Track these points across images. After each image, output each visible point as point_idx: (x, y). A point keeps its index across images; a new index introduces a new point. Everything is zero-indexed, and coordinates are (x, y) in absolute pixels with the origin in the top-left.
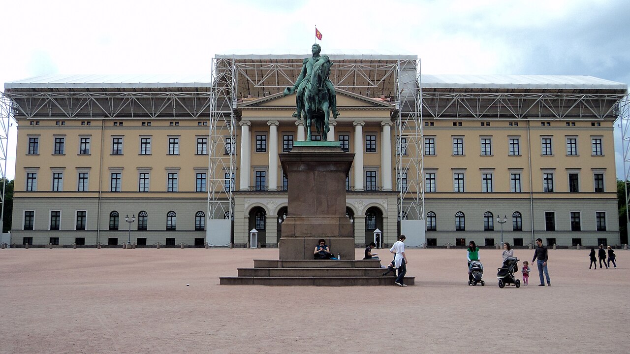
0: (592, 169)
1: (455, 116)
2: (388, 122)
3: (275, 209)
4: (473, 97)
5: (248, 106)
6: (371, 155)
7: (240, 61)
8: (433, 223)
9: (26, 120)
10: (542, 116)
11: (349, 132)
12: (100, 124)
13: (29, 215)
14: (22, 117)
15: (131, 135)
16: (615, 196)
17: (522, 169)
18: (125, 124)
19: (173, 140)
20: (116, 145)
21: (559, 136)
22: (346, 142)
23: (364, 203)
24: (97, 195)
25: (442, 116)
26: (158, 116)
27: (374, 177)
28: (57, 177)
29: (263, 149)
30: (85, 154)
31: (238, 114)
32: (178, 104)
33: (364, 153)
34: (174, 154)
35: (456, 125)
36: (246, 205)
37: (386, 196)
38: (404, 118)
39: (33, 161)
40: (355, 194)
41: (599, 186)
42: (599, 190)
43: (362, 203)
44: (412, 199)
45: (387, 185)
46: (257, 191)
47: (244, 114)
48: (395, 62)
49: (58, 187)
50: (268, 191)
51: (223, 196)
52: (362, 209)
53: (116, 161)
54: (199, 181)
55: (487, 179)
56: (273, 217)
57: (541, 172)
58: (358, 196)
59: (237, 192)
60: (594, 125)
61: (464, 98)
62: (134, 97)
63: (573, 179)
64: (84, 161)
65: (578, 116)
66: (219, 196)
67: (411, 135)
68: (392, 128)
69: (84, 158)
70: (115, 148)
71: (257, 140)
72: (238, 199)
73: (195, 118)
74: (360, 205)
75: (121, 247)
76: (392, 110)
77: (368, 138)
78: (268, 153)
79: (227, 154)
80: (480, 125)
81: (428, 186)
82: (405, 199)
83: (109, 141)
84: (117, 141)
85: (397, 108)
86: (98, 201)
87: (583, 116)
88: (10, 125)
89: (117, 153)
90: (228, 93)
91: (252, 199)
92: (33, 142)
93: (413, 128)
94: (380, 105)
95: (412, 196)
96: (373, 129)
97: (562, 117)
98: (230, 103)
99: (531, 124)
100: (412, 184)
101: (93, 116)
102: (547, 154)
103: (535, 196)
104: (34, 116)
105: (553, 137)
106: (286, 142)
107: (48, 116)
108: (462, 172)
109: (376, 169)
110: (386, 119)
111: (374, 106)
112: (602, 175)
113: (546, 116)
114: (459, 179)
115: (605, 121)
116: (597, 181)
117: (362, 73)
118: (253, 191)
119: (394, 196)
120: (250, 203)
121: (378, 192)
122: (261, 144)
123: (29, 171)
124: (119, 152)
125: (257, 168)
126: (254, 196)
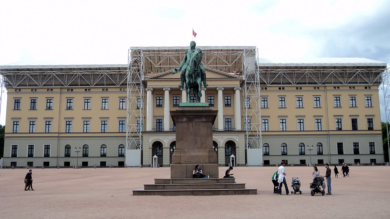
0: (366, 115)
1: (280, 84)
3: (169, 143)
4: (291, 72)
5: (151, 78)
6: (228, 108)
7: (146, 51)
8: (267, 151)
9: (13, 88)
10: (334, 83)
11: (214, 94)
12: (59, 90)
13: (15, 148)
14: (10, 87)
15: (78, 97)
16: (381, 132)
17: (322, 116)
18: (74, 90)
19: (105, 100)
20: (69, 104)
21: (345, 95)
22: (212, 100)
23: (224, 139)
24: (57, 135)
25: (272, 84)
26: (95, 85)
27: (230, 122)
28: (32, 124)
29: (160, 105)
30: (49, 109)
31: (145, 83)
32: (107, 78)
33: (223, 107)
34: (105, 109)
35: (281, 89)
36: (150, 141)
37: (238, 134)
38: (248, 85)
39: (17, 114)
40: (218, 133)
41: (370, 126)
42: (370, 129)
44: (254, 135)
45: (238, 127)
46: (157, 131)
47: (149, 84)
48: (242, 50)
49: (32, 130)
50: (164, 132)
51: (135, 135)
52: (222, 142)
53: (69, 114)
54: (121, 125)
55: (300, 123)
56: (167, 148)
57: (334, 118)
58: (220, 134)
59: (145, 132)
60: (367, 88)
61: (286, 72)
62: (80, 74)
63: (354, 122)
64: (49, 114)
65: (357, 83)
66: (133, 135)
67: (253, 96)
68: (241, 91)
69: (49, 112)
70: (68, 106)
71: (157, 100)
72: (145, 137)
73: (118, 86)
74: (221, 140)
75: (72, 167)
76: (241, 81)
77: (226, 98)
78: (164, 108)
79: (138, 108)
80: (295, 89)
81: (264, 127)
82: (250, 135)
83: (65, 101)
84: (69, 101)
85: (244, 79)
86: (57, 138)
87: (360, 83)
88: (3, 91)
89: (69, 108)
90: (139, 71)
91: (154, 137)
92: (17, 102)
93: (254, 91)
94: (233, 78)
95: (254, 133)
96: (229, 92)
97: (346, 83)
98: (140, 77)
99: (327, 88)
100: (254, 126)
101: (54, 86)
102: (337, 107)
103: (330, 133)
104: (18, 86)
105: (341, 96)
106: (175, 101)
107: (26, 86)
108: (285, 118)
109: (231, 117)
110: (237, 86)
111: (229, 78)
112: (372, 119)
113: (337, 83)
114: (283, 123)
115: (373, 86)
116: (369, 123)
117: (222, 57)
118: (155, 132)
119: (243, 134)
120: (153, 139)
121: (233, 131)
122: (159, 102)
123: (14, 120)
124: (71, 108)
125: (157, 117)
126: (155, 135)
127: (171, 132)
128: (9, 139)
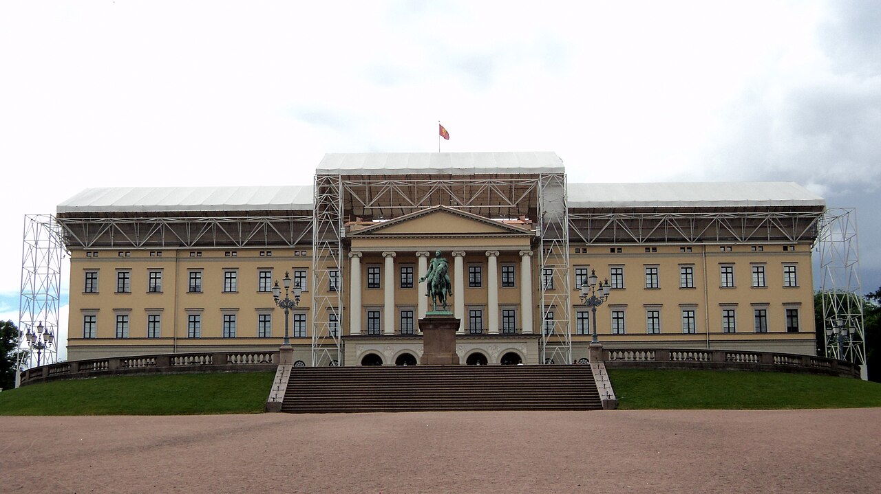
0: (784, 304)
1: (612, 241)
2: (527, 252)
3: (393, 358)
4: (633, 218)
5: (359, 234)
6: (509, 290)
7: (349, 177)
9: (82, 250)
10: (721, 239)
11: (482, 263)
12: (174, 254)
14: (77, 247)
15: (212, 268)
16: (813, 337)
17: (696, 305)
20: (193, 281)
21: (743, 265)
22: (478, 275)
23: (499, 349)
24: (171, 342)
25: (597, 241)
26: (246, 245)
28: (122, 320)
29: (376, 284)
30: (155, 291)
31: (347, 243)
33: (499, 288)
34: (265, 291)
35: (614, 252)
36: (358, 353)
37: (525, 341)
38: (546, 244)
39: (90, 301)
40: (488, 338)
41: (792, 325)
42: (793, 329)
43: (496, 348)
44: (558, 343)
45: (527, 327)
46: (370, 336)
47: (354, 244)
48: (537, 176)
49: (122, 333)
50: (383, 336)
51: (329, 342)
52: (496, 355)
53: (194, 301)
55: (653, 318)
58: (491, 341)
59: (347, 337)
60: (787, 250)
64: (155, 301)
65: (766, 239)
66: (323, 342)
67: (557, 267)
68: (534, 258)
69: (154, 297)
70: (193, 284)
71: (369, 274)
72: (349, 346)
73: (291, 247)
74: (494, 352)
76: (532, 238)
77: (505, 270)
78: (383, 289)
79: (332, 289)
81: (580, 327)
82: (548, 343)
83: (185, 276)
84: (194, 274)
85: (538, 234)
86: (173, 349)
87: (772, 239)
88: (62, 257)
89: (195, 290)
90: (334, 216)
91: (364, 345)
92: (91, 276)
93: (559, 256)
94: (518, 232)
95: (560, 339)
96: (509, 260)
97: (745, 240)
98: (337, 231)
99: (708, 250)
100: (557, 325)
101: (165, 245)
102: (727, 286)
103: (712, 338)
104: (93, 246)
105: (735, 265)
106: (404, 276)
107: (110, 245)
108: (621, 309)
109: (514, 307)
110: (526, 248)
111: (510, 233)
112: (797, 310)
113: (726, 239)
114: (618, 318)
115: (799, 244)
116: (790, 318)
117: (496, 189)
118: (365, 336)
119: (534, 340)
120: (364, 350)
121: (518, 335)
122: (374, 279)
123: (87, 314)
124: (197, 289)
125: (369, 308)
126: (367, 342)
127: (397, 336)
128: (78, 350)
